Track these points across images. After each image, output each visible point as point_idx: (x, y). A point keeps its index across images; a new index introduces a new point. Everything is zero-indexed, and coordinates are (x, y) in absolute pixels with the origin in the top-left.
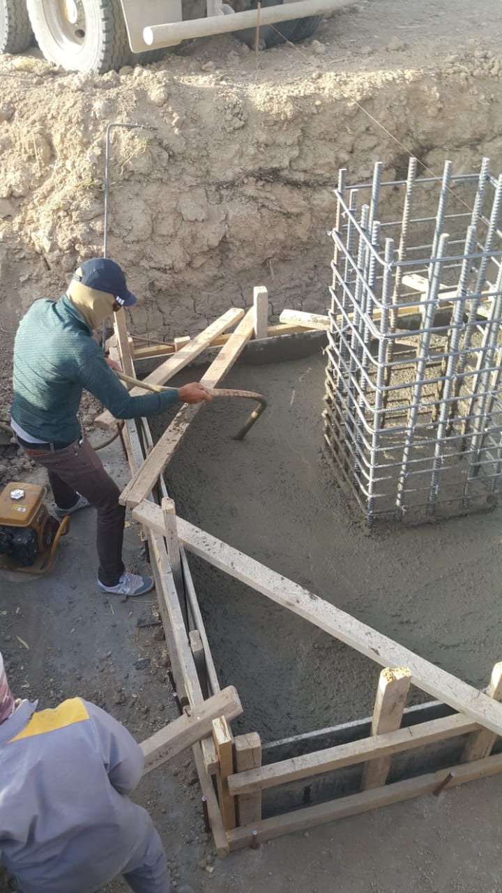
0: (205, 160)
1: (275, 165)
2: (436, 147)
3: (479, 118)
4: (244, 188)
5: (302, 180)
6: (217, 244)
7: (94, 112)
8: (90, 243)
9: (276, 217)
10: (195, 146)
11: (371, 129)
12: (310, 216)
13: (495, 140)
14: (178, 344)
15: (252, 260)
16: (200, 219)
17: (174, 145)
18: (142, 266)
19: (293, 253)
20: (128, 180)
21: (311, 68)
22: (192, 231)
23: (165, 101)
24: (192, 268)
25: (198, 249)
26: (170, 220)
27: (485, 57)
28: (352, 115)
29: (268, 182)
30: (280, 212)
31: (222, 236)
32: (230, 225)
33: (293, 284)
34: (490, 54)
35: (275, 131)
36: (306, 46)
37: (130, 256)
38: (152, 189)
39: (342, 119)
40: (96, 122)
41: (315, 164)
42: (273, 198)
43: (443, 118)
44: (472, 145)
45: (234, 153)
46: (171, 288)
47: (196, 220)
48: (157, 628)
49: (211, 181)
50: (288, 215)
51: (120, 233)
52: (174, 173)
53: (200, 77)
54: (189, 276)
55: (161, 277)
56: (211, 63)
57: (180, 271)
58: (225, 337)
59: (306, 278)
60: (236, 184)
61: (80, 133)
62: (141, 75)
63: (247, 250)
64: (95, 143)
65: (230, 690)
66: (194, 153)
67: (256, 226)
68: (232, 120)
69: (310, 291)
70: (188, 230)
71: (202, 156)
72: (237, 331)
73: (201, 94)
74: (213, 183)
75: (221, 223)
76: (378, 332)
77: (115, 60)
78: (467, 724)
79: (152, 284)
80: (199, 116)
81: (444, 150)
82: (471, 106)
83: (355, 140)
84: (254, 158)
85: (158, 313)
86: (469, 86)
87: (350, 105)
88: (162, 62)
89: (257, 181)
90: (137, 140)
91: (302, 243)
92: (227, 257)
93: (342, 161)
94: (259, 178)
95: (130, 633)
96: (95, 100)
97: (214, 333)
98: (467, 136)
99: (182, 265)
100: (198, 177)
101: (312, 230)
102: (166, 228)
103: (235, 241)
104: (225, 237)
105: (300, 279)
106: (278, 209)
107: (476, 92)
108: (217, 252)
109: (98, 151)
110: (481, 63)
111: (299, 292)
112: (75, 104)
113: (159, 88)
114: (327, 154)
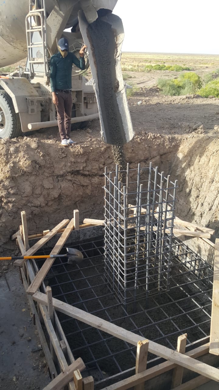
0: (52, 168)
1: (78, 169)
2: (133, 162)
3: (146, 152)
4: (67, 177)
5: (88, 174)
6: (57, 197)
7: (11, 152)
8: (8, 198)
9: (79, 187)
10: (48, 163)
11: (110, 157)
12: (91, 186)
13: (152, 159)
14: (45, 233)
15: (70, 202)
16: (51, 188)
17: (41, 163)
18: (28, 205)
19: (85, 199)
20: (23, 175)
21: (88, 138)
22: (48, 192)
23: (37, 148)
24: (48, 206)
25: (50, 199)
26: (40, 188)
27: (145, 133)
28: (104, 152)
29: (76, 175)
30: (80, 185)
31: (59, 194)
32: (62, 190)
33: (86, 210)
34: (147, 132)
35: (77, 158)
36: (84, 130)
37: (24, 202)
38: (32, 178)
39: (100, 154)
40: (11, 155)
41: (92, 169)
42: (78, 180)
43: (134, 153)
44: (144, 161)
45: (63, 165)
46: (40, 213)
47: (49, 188)
48: (41, 351)
49: (54, 175)
50: (83, 186)
51: (20, 194)
52: (41, 172)
53: (48, 140)
54: (47, 209)
55: (36, 209)
56: (52, 136)
57: (43, 207)
58: (63, 229)
59: (91, 208)
60: (64, 175)
61: (5, 159)
62: (27, 139)
63: (68, 199)
64: (11, 162)
65: (80, 359)
66: (48, 165)
67: (72, 190)
68: (62, 154)
69: (93, 213)
70: (46, 192)
71: (51, 166)
72: (67, 227)
73: (50, 146)
74: (55, 175)
75: (59, 189)
76: (123, 218)
77: (16, 134)
78: (171, 364)
79: (32, 212)
80: (50, 153)
81: (135, 163)
82: (143, 148)
83: (105, 161)
84: (70, 167)
85: (34, 224)
86: (141, 142)
87: (102, 149)
88: (33, 135)
89: (71, 174)
90: (27, 161)
91: (89, 196)
92: (61, 201)
93: (101, 167)
94: (72, 174)
95: (29, 355)
96: (11, 147)
97: (59, 228)
98: (142, 158)
99: (44, 205)
100: (50, 173)
101: (92, 191)
102: (38, 191)
103: (64, 196)
104: (60, 194)
105: (89, 209)
106: (80, 184)
107: (144, 144)
108: (57, 199)
109: (12, 165)
110: (145, 135)
111: (89, 214)
112: (3, 148)
113: (35, 144)
114: (96, 165)
